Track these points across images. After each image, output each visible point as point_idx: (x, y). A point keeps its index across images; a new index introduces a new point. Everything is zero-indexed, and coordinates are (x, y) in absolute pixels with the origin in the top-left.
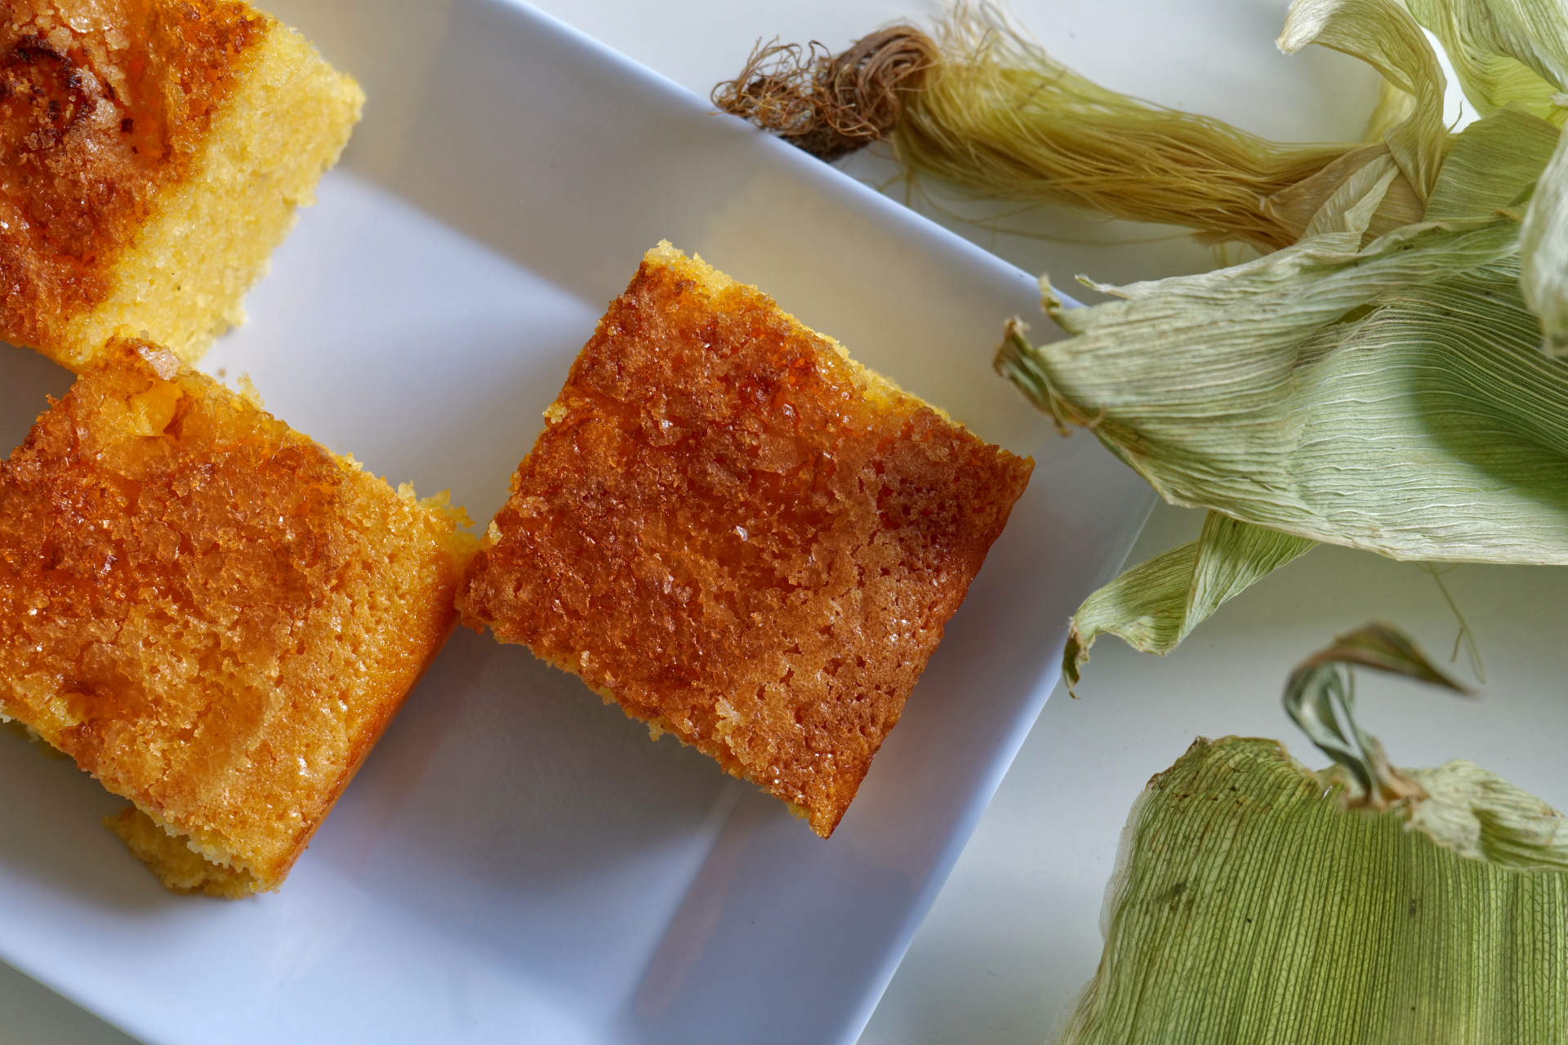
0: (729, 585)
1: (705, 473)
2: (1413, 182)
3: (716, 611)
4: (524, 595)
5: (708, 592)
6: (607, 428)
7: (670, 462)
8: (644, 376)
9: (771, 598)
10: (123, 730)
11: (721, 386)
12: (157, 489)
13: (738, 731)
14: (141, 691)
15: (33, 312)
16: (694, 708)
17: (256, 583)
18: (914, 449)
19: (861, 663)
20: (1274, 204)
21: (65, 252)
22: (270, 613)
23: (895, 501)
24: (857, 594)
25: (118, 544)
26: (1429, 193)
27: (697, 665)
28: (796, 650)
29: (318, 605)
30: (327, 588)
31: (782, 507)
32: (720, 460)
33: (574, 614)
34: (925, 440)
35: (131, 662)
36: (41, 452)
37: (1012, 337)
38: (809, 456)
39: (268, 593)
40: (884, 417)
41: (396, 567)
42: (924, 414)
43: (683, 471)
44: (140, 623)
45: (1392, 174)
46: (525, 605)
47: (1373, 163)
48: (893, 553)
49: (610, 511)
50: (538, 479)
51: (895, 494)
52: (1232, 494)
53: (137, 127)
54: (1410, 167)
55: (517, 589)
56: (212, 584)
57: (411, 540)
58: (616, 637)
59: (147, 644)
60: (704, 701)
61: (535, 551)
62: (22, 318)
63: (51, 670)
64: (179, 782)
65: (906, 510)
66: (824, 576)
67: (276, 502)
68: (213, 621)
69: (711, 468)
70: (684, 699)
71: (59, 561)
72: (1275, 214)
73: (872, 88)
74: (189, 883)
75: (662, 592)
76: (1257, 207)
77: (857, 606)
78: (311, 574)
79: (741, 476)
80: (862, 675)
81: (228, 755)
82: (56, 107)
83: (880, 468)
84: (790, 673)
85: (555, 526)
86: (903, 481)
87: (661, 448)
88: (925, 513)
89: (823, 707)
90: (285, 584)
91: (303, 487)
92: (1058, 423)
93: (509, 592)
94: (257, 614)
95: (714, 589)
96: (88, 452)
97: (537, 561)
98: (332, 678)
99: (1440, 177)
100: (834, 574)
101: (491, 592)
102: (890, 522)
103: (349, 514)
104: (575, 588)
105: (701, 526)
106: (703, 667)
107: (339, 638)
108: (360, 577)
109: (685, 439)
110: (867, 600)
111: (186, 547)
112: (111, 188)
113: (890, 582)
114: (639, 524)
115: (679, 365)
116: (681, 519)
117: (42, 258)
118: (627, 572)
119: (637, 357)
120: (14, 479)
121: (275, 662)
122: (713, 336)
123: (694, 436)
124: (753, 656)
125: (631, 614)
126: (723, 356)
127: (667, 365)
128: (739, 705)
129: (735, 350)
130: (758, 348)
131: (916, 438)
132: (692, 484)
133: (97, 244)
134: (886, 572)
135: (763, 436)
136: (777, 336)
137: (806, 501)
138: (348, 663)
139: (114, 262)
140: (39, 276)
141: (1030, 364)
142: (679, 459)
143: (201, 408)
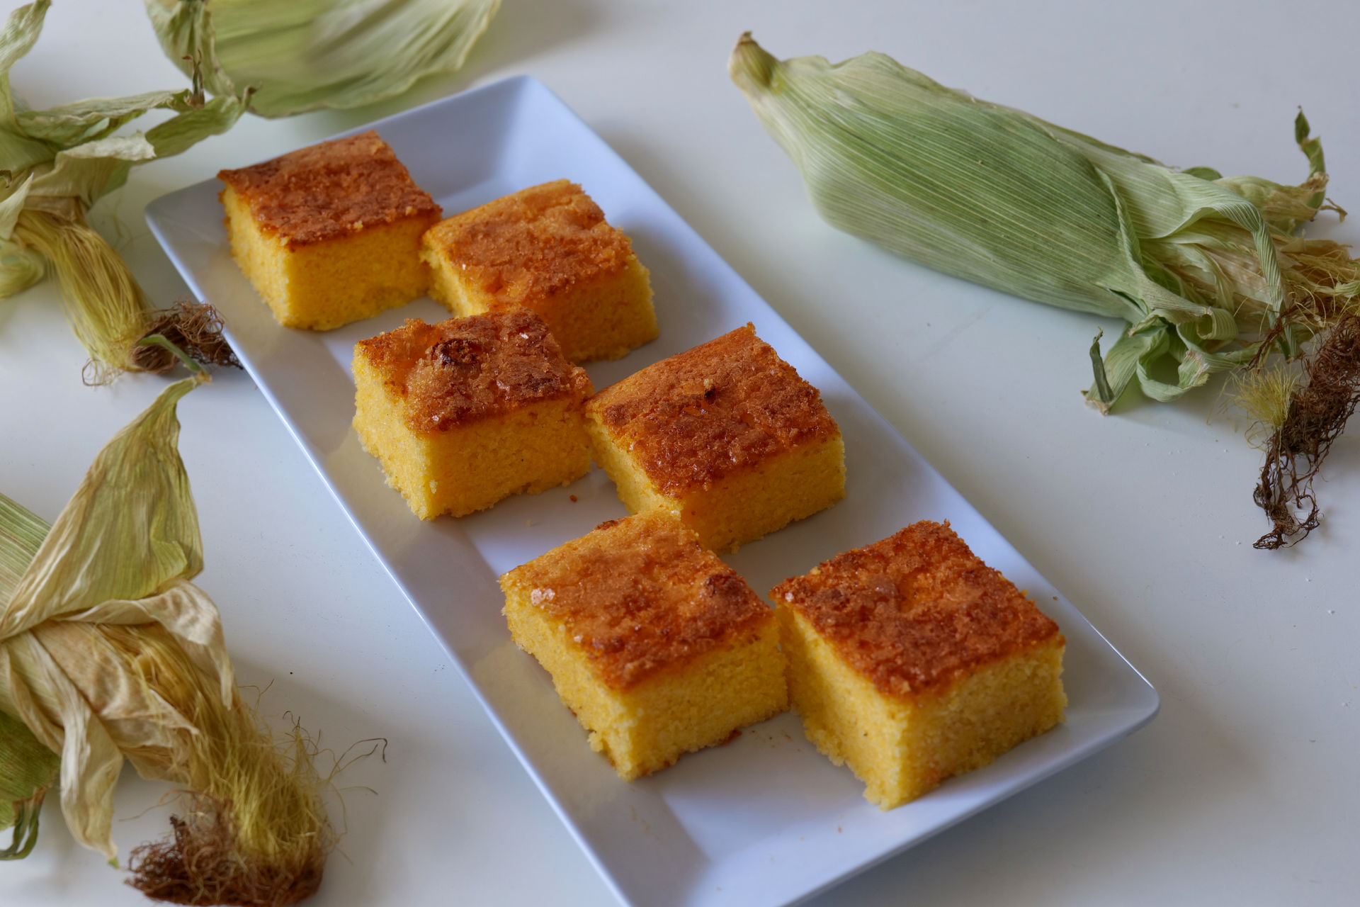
0: (344, 177)
3: (354, 173)
5: (352, 177)
7: (333, 206)
9: (333, 166)
12: (517, 263)
16: (383, 155)
17: (502, 230)
20: (69, 216)
22: (504, 224)
27: (373, 163)
28: (338, 155)
29: (485, 221)
30: (479, 223)
31: (308, 185)
32: (317, 201)
33: (401, 189)
35: (562, 224)
43: (331, 203)
44: (551, 232)
46: (415, 197)
49: (365, 203)
55: (414, 200)
56: (519, 234)
58: (393, 181)
59: (553, 227)
60: (378, 155)
61: (400, 204)
66: (311, 164)
67: (477, 247)
68: (526, 227)
69: (321, 200)
70: (385, 158)
76: (75, 220)
78: (480, 227)
79: (314, 195)
82: (458, 349)
86: (263, 176)
90: (493, 228)
93: (418, 200)
94: (509, 224)
95: (349, 178)
96: (533, 278)
100: (307, 164)
101: (423, 204)
103: (455, 237)
104: (395, 193)
106: (371, 162)
107: (487, 212)
108: (466, 224)
109: (322, 208)
111: (518, 244)
114: (359, 198)
116: (343, 195)
123: (319, 207)
124: (353, 158)
128: (368, 151)
142: (329, 206)
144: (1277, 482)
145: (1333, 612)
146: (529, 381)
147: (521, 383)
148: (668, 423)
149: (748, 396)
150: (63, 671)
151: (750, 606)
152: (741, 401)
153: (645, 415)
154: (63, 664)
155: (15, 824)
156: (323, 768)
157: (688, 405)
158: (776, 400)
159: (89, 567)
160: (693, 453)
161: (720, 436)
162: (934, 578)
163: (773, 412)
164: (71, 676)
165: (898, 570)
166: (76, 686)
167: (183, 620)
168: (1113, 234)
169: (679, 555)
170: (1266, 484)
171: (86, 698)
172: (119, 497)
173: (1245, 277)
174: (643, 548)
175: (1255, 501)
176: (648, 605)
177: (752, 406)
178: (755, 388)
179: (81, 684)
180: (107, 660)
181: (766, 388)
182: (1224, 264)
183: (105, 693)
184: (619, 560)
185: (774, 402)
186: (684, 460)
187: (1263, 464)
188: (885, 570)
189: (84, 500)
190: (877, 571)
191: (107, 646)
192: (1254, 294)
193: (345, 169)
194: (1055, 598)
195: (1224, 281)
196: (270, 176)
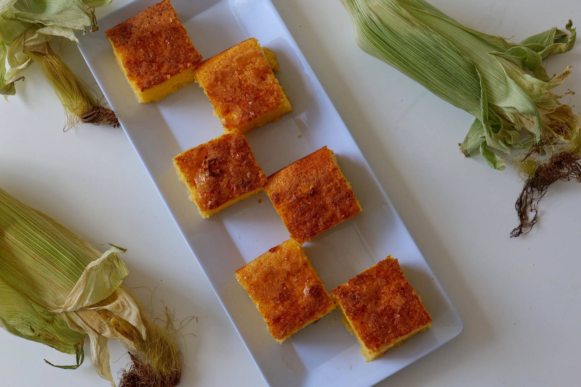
0: (159, 38)
1: (153, 56)
2: (24, 37)
3: (164, 36)
4: (190, 54)
5: (163, 39)
6: (164, 70)
7: (157, 60)
8: (153, 74)
9: (154, 32)
10: (260, 68)
11: (142, 67)
12: (235, 101)
13: (171, 17)
14: (254, 72)
15: (237, 137)
16: (175, 24)
17: (228, 79)
18: (120, 41)
19: (148, 17)
20: (46, 52)
21: (227, 143)
22: (229, 74)
23: (128, 36)
24: (142, 26)
25: (245, 95)
26: (23, 34)
27: (171, 30)
28: (156, 23)
29: (221, 71)
30: (218, 72)
31: (145, 45)
32: (149, 57)
33: (184, 47)
34: (118, 42)
35: (253, 77)
36: (248, 116)
37: (93, 31)
38: (136, 49)
39: (228, 77)
40: (122, 51)
41: (207, 70)
42: (116, 47)
43: (156, 58)
44: (249, 82)
45: (25, 41)
46: (191, 53)
47: (28, 45)
48: (133, 29)
49: (170, 59)
50: (177, 69)
51: (127, 37)
52: (79, 3)
53: (205, 157)
54: (23, 40)
55: (190, 56)
56: (235, 82)
57: (202, 73)
58: (181, 41)
59: (249, 79)
60: (173, 24)
61: (185, 59)
62: (239, 137)
63: (266, 83)
64: (256, 56)
65: (127, 34)
66: (145, 31)
67: (219, 89)
68: (238, 77)
69: (151, 56)
70: (176, 26)
71: (255, 97)
72: (46, 50)
73: (93, 110)
74: (271, 52)
75: (170, 43)
76: (48, 53)
77: (143, 25)
78: (219, 76)
79: (148, 52)
80: (149, 15)
81: (247, 56)
82: (215, 164)
83: (127, 42)
84: (158, 21)
85: (179, 62)
86: (125, 38)
87: (156, 63)
88: (125, 32)
89: (157, 13)
90: (224, 76)
91: (213, 90)
92: (94, 12)
93: (192, 56)
94: (231, 74)
95: (162, 39)
96: (242, 112)
97: (185, 58)
98: (226, 59)
99: (20, 35)
100: (143, 31)
101: (195, 58)
102: (131, 34)
103: (209, 81)
104: (182, 51)
105: (158, 50)
106: (170, 29)
107: (221, 64)
108: (213, 72)
109: (152, 62)
110: (141, 24)
111: (235, 89)
112: (214, 148)
113: (136, 25)
114: (167, 55)
115: (146, 73)
116: (160, 52)
117: (231, 144)
118: (173, 49)
119: (152, 78)
120: (254, 113)
121: (232, 66)
122: (139, 74)
123: (151, 62)
124: (162, 26)
125: (176, 43)
126: (139, 70)
127: (148, 74)
128: (169, 20)
129: (137, 70)
130: (133, 69)
131: (119, 43)
132: (156, 56)
133: (221, 141)
134: (136, 27)
135: (141, 56)
136: (129, 69)
137: (140, 43)
138: (222, 60)
139: (221, 138)
140: (233, 142)
141: (93, 24)
142: (155, 61)
143: (222, 111)
144: (525, 200)
145: (533, 264)
146: (243, 183)
147: (239, 184)
148: (296, 206)
149: (326, 195)
150: (86, 324)
151: (324, 301)
152: (323, 197)
153: (288, 200)
154: (86, 322)
155: (76, 353)
156: (176, 325)
157: (304, 198)
158: (337, 198)
159: (90, 296)
160: (305, 223)
161: (315, 216)
162: (389, 289)
163: (336, 205)
164: (90, 326)
165: (377, 285)
166: (92, 328)
167: (126, 313)
168: (478, 100)
169: (299, 271)
170: (521, 201)
171: (95, 331)
172: (98, 272)
173: (528, 124)
174: (287, 267)
175: (516, 207)
176: (288, 298)
177: (328, 200)
178: (329, 190)
179: (93, 328)
180: (101, 322)
181: (333, 191)
182: (520, 118)
183: (102, 331)
184: (278, 273)
185: (336, 199)
186: (301, 227)
187: (521, 192)
188: (372, 284)
189: (85, 278)
190: (370, 285)
191: (101, 318)
192: (530, 129)
193: (159, 34)
194: (433, 279)
195: (519, 125)
196: (128, 38)
